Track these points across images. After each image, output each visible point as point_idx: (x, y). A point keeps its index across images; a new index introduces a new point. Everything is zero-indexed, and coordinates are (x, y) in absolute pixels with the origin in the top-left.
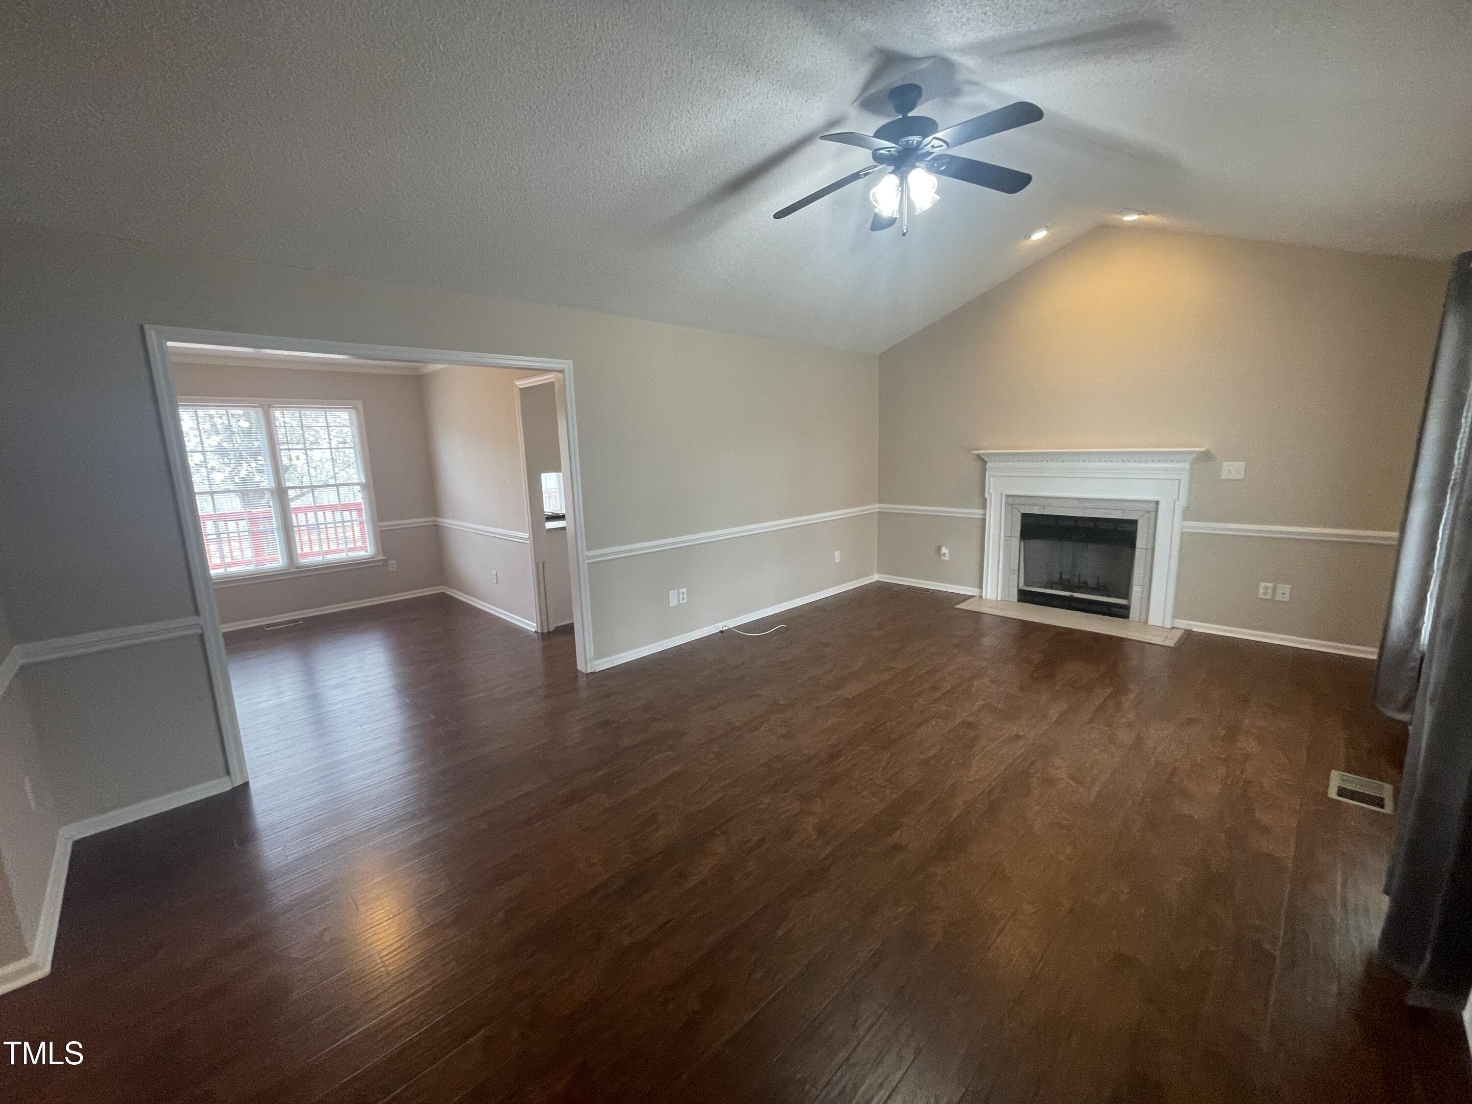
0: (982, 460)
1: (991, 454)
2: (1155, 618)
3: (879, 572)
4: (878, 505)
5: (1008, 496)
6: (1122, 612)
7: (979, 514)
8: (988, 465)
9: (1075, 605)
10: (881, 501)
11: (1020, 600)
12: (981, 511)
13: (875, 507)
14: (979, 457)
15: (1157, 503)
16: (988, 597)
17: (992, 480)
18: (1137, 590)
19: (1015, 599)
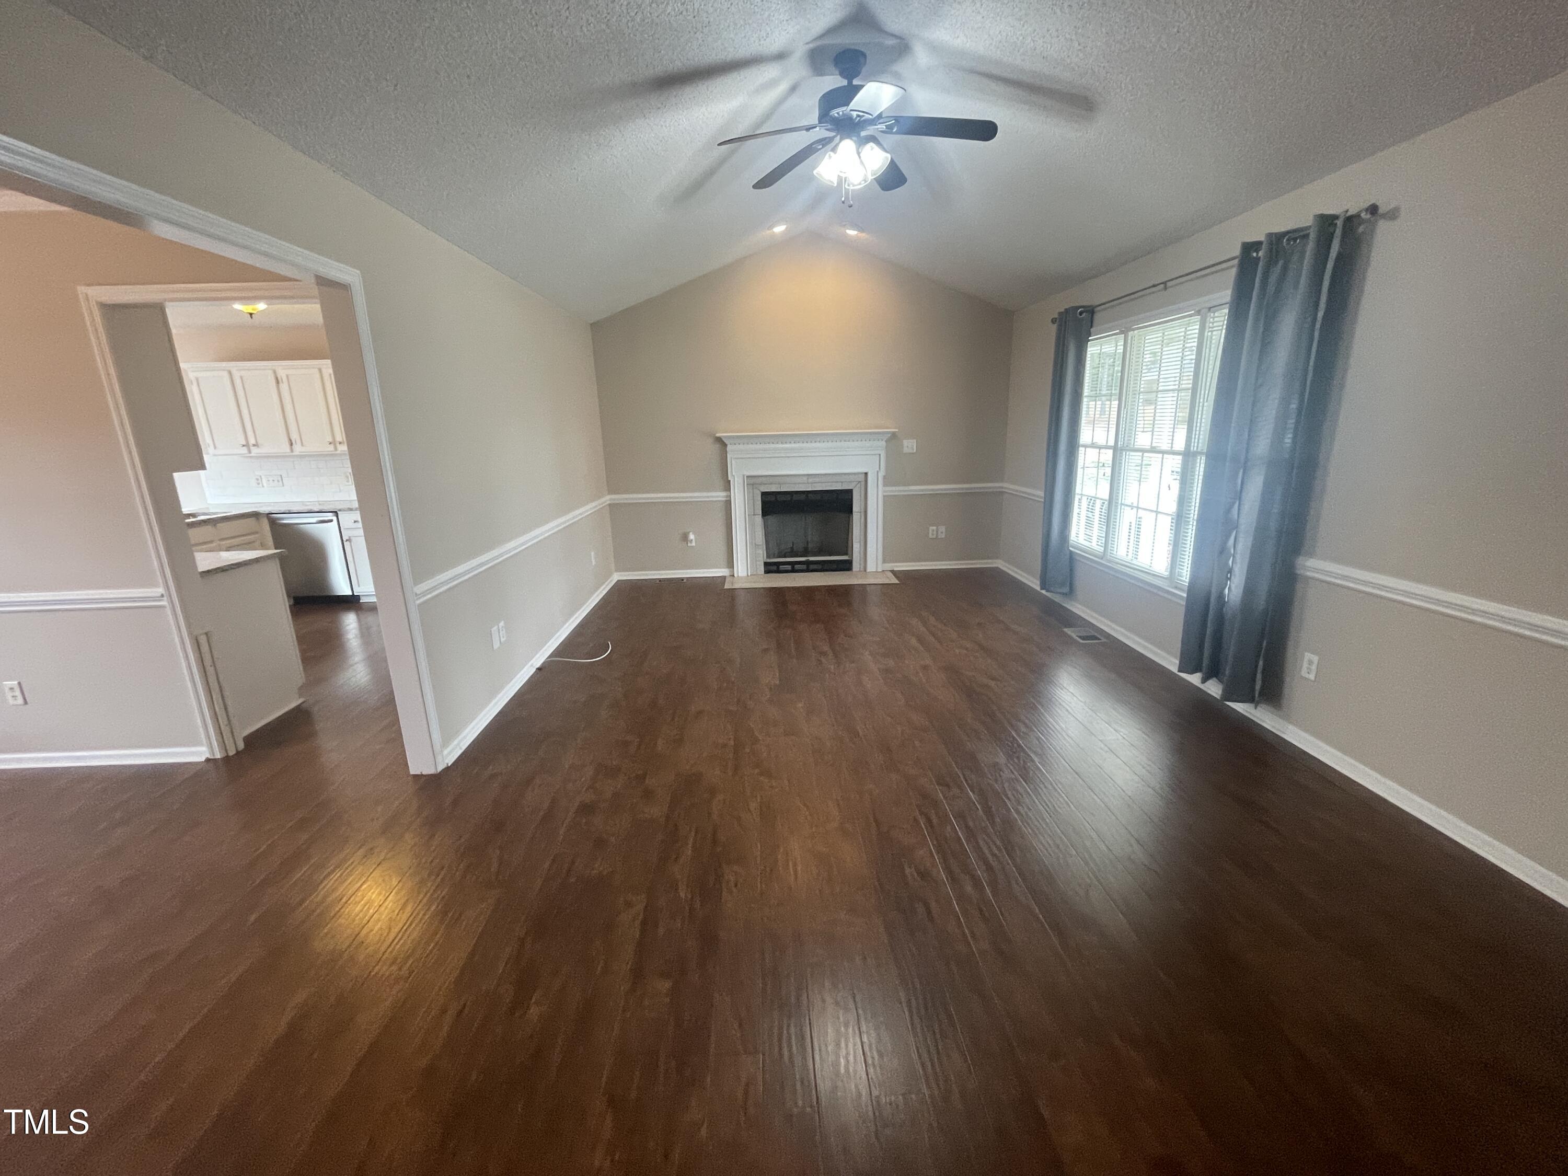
0: (721, 443)
1: (733, 437)
2: (871, 567)
3: (616, 571)
4: (608, 497)
5: (748, 477)
6: (846, 566)
7: (723, 497)
8: (729, 448)
9: (812, 567)
10: (611, 491)
11: (767, 572)
12: (724, 494)
13: (607, 499)
14: (719, 440)
15: (866, 474)
16: (740, 575)
17: (733, 462)
18: (856, 547)
19: (763, 573)
